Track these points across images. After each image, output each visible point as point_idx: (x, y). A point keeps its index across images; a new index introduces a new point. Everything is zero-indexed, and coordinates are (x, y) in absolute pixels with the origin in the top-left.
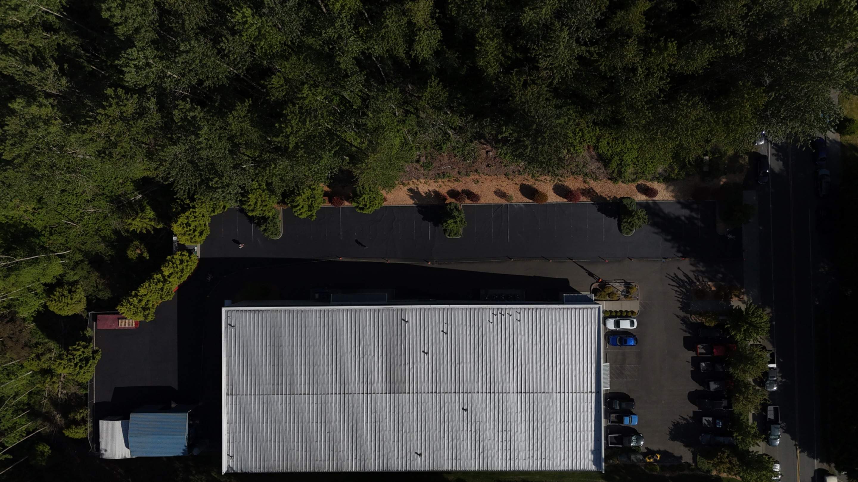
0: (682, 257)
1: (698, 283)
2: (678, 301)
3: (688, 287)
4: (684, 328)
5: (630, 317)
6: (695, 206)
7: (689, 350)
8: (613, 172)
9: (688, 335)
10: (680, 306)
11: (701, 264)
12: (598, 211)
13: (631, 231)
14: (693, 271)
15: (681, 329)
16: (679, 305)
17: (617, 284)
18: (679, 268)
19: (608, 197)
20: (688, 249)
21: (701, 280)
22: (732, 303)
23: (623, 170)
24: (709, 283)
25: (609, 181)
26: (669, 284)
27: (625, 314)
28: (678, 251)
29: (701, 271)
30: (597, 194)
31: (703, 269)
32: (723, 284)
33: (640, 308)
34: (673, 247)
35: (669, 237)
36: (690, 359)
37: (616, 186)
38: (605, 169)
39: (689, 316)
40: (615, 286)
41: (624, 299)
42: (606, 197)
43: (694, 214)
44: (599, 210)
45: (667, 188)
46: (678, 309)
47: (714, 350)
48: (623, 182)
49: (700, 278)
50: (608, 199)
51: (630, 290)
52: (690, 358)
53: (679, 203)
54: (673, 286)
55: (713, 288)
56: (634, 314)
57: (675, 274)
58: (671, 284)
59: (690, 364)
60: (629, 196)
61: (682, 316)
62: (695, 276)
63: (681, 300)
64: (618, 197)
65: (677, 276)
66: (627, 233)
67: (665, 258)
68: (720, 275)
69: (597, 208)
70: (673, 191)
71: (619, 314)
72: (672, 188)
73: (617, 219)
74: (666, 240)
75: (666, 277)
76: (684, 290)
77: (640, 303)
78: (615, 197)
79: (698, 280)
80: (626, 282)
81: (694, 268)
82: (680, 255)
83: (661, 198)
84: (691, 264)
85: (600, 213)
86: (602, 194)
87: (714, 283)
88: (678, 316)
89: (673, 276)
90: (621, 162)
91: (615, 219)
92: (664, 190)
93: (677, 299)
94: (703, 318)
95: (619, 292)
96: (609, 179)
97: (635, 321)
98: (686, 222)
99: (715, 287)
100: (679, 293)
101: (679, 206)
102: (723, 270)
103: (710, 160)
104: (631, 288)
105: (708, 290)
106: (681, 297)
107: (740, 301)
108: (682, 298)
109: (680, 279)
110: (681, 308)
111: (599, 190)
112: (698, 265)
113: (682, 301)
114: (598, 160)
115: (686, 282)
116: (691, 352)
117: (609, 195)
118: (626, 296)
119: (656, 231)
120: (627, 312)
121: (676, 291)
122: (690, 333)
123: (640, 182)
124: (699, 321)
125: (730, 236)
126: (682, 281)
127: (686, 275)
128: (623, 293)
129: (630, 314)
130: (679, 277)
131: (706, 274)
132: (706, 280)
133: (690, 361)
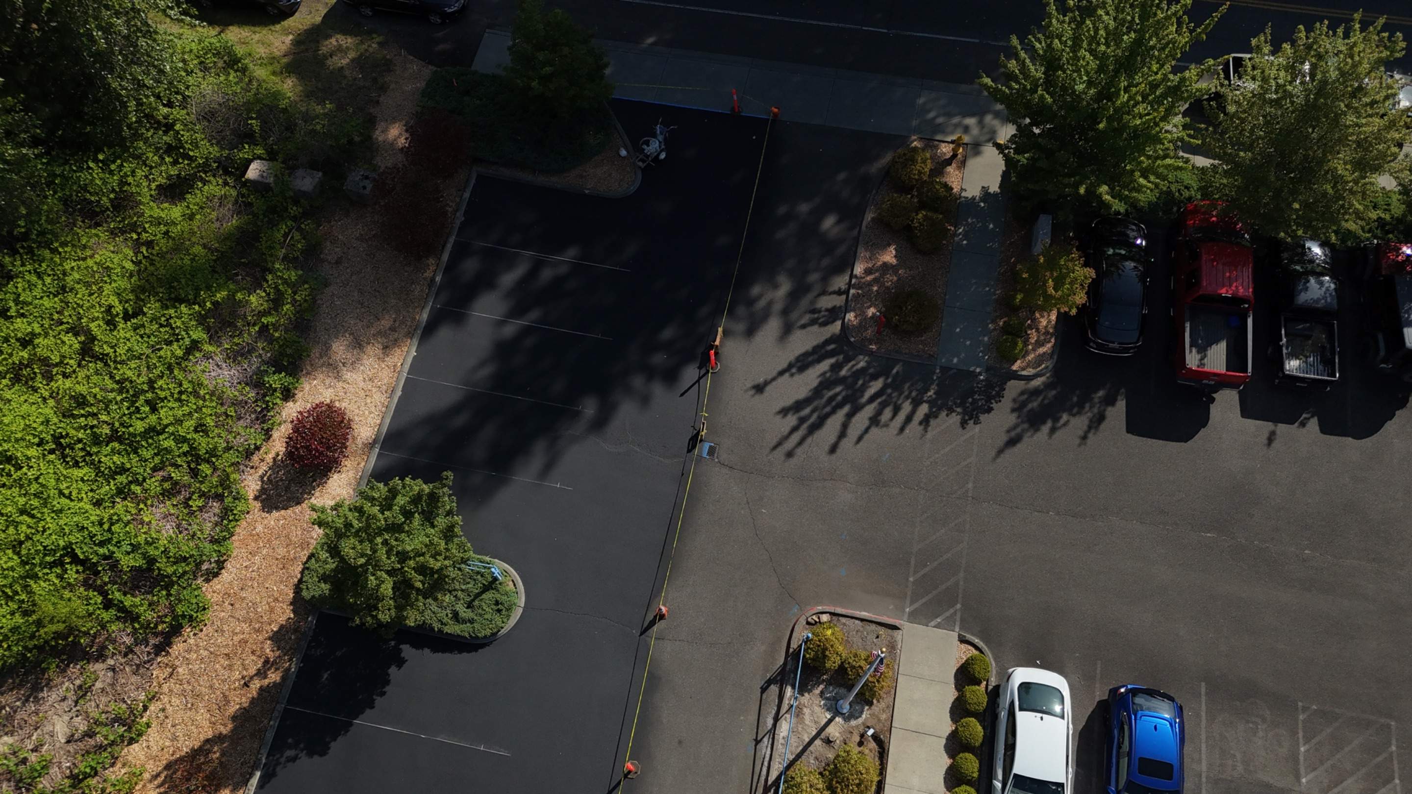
0: (704, 363)
1: (850, 316)
2: (926, 421)
3: (862, 363)
4: (1080, 423)
5: (995, 694)
6: (470, 266)
7: (1204, 421)
8: (128, 616)
9: (1118, 412)
10: (955, 419)
11: (756, 290)
12: (323, 751)
13: (492, 584)
14: (787, 330)
15: (1084, 438)
16: (949, 421)
17: (784, 728)
18: (759, 389)
19: (261, 673)
20: (667, 334)
21: (839, 301)
22: (972, 191)
23: (128, 562)
24: (859, 269)
25: (178, 648)
26: (833, 449)
27: (976, 729)
28: (671, 376)
29: (794, 296)
30: (219, 738)
31: (785, 287)
32: (869, 216)
33: (947, 625)
34: (645, 400)
35: (589, 408)
36: (1258, 428)
37: (215, 615)
38: (101, 656)
39: (1013, 388)
40: (795, 747)
41: (877, 707)
42: (256, 684)
43: (509, 279)
44: (318, 748)
45: (334, 369)
46: (974, 430)
47: (1225, 292)
48: (212, 575)
49: (827, 302)
50: (274, 677)
51: (834, 662)
52: (1251, 424)
53: (429, 330)
54: (842, 434)
55: (889, 256)
56: (977, 669)
57: (784, 412)
58: (832, 439)
59: (1282, 428)
60: (304, 555)
61: (1012, 419)
62: (813, 322)
63: (924, 409)
64: (284, 614)
65: (798, 406)
66: (501, 608)
67: (694, 440)
68: (829, 223)
69: (305, 761)
70: (358, 345)
71: (971, 764)
72: (339, 348)
73: (407, 650)
74: (600, 423)
75: (790, 455)
76: (876, 386)
77: (914, 617)
78: (277, 638)
79: (834, 314)
80: (782, 678)
81: (773, 326)
82: (690, 373)
83: (379, 398)
84: (750, 332)
85: (336, 747)
86: (233, 709)
87: (862, 253)
88: (1013, 442)
89: (792, 420)
90: (75, 560)
91: (400, 662)
92: (338, 377)
93: (914, 427)
94: (1035, 325)
95: (834, 731)
96: (162, 648)
97: (1022, 675)
98: (534, 315)
99: (885, 246)
100: (887, 413)
101: (444, 333)
102: (804, 208)
103: (271, 156)
104: (822, 654)
105: (890, 279)
106: (907, 407)
107: (963, 163)
108: (916, 403)
109: (817, 392)
110: (971, 415)
111: (202, 717)
112: (762, 303)
113: (931, 403)
114: (36, 688)
115: (836, 368)
116: (1215, 410)
117: (254, 665)
118: (866, 698)
119: (537, 461)
120: (959, 710)
121: (874, 421)
122: (1110, 401)
123: (251, 484)
124: (1047, 348)
125: (653, 147)
126: (825, 384)
127: (802, 364)
128: (846, 708)
129: (978, 694)
130: (802, 393)
131: (814, 277)
132: (840, 282)
133: (1268, 426)
